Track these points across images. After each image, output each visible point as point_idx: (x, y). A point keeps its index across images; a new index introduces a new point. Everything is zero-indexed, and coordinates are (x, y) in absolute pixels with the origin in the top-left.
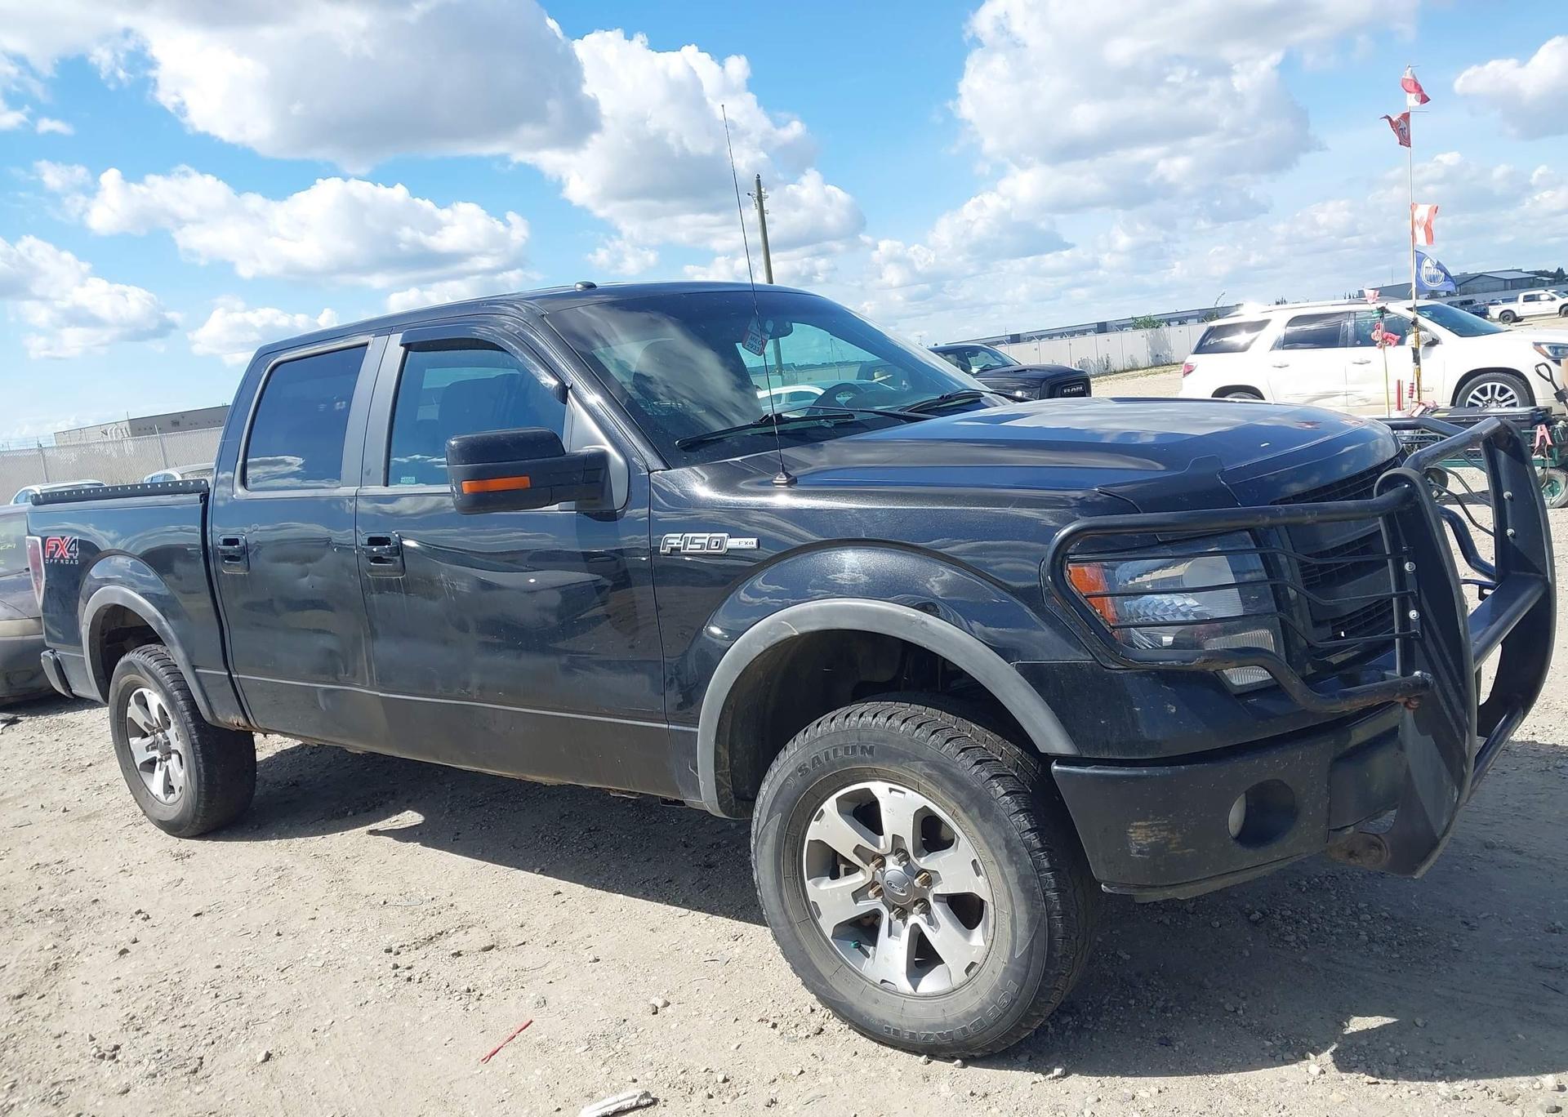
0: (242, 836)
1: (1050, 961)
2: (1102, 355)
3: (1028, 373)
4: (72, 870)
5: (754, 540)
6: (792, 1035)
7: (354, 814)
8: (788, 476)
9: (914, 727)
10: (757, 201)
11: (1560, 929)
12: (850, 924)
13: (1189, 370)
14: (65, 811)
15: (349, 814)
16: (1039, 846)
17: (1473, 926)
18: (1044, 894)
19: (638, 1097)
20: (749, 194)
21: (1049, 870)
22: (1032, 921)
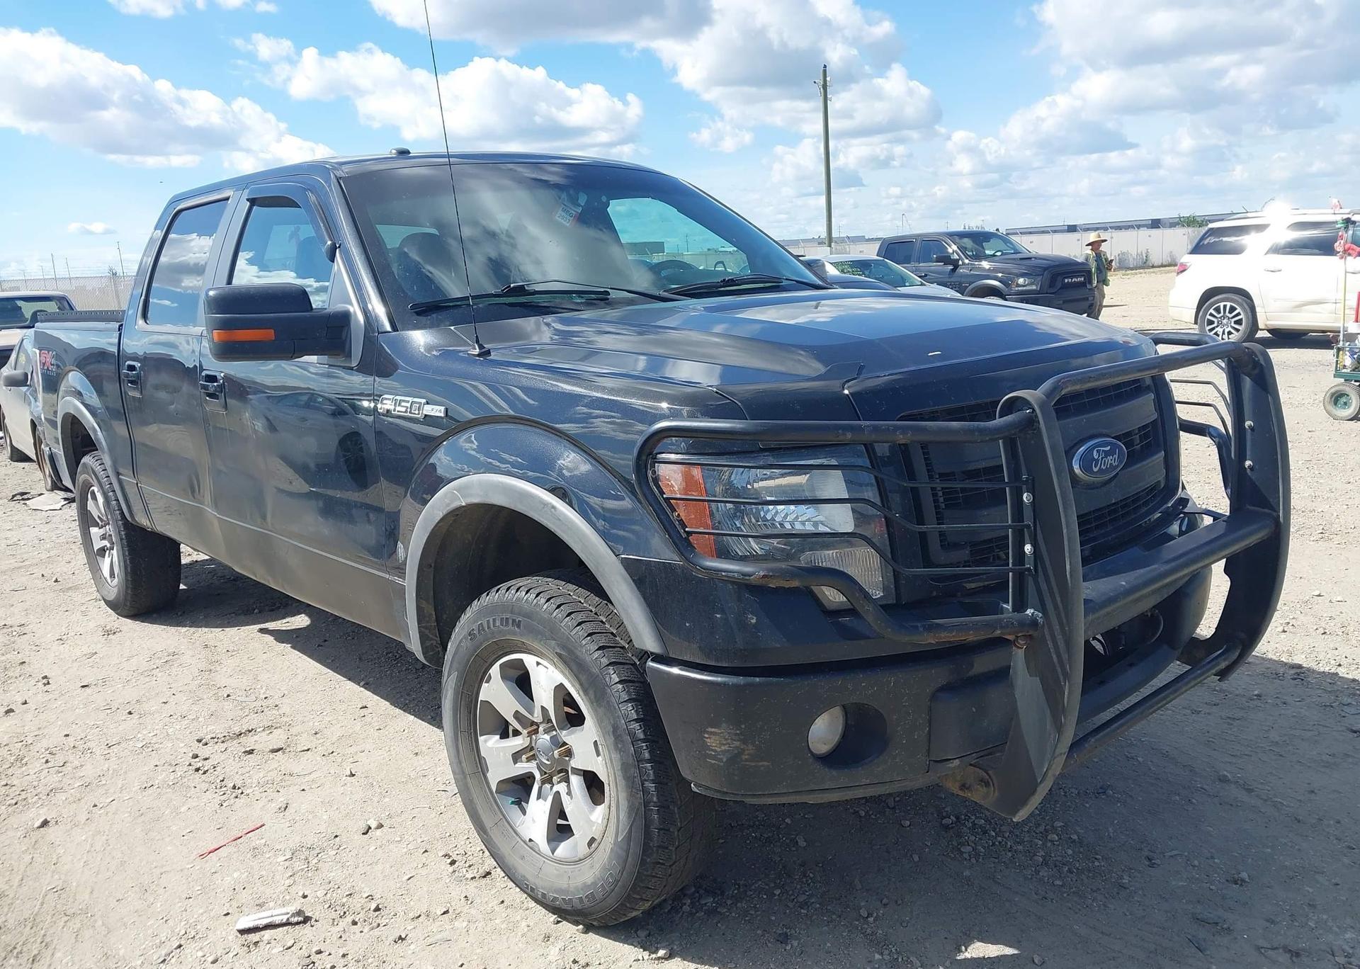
0: (165, 621)
1: (646, 848)
2: (1142, 249)
3: (1033, 262)
4: (24, 634)
5: (443, 408)
6: (461, 874)
7: (260, 612)
8: (481, 347)
9: (555, 607)
10: (822, 89)
11: (1243, 880)
12: (513, 782)
13: (1183, 269)
14: (56, 581)
15: (255, 611)
16: (642, 736)
17: (1155, 863)
18: (643, 784)
19: (289, 915)
20: (815, 82)
21: (649, 761)
22: (631, 808)
